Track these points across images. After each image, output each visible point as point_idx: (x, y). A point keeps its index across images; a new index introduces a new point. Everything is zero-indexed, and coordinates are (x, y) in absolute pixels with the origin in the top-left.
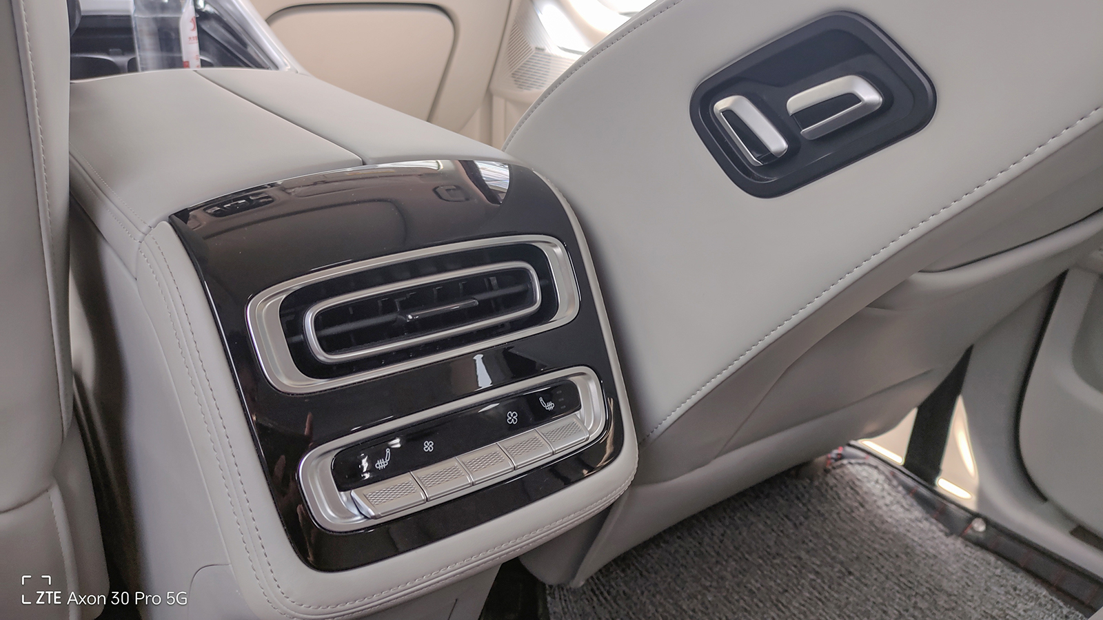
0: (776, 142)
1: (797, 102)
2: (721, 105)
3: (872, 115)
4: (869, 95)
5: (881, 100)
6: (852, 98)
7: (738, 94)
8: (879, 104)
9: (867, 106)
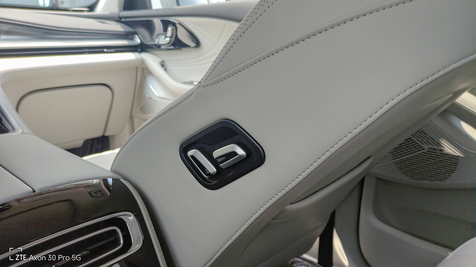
0: (212, 169)
1: (217, 153)
2: (190, 153)
3: (243, 160)
4: (241, 152)
5: (245, 154)
6: (234, 154)
7: (196, 149)
8: (245, 155)
9: (241, 156)
